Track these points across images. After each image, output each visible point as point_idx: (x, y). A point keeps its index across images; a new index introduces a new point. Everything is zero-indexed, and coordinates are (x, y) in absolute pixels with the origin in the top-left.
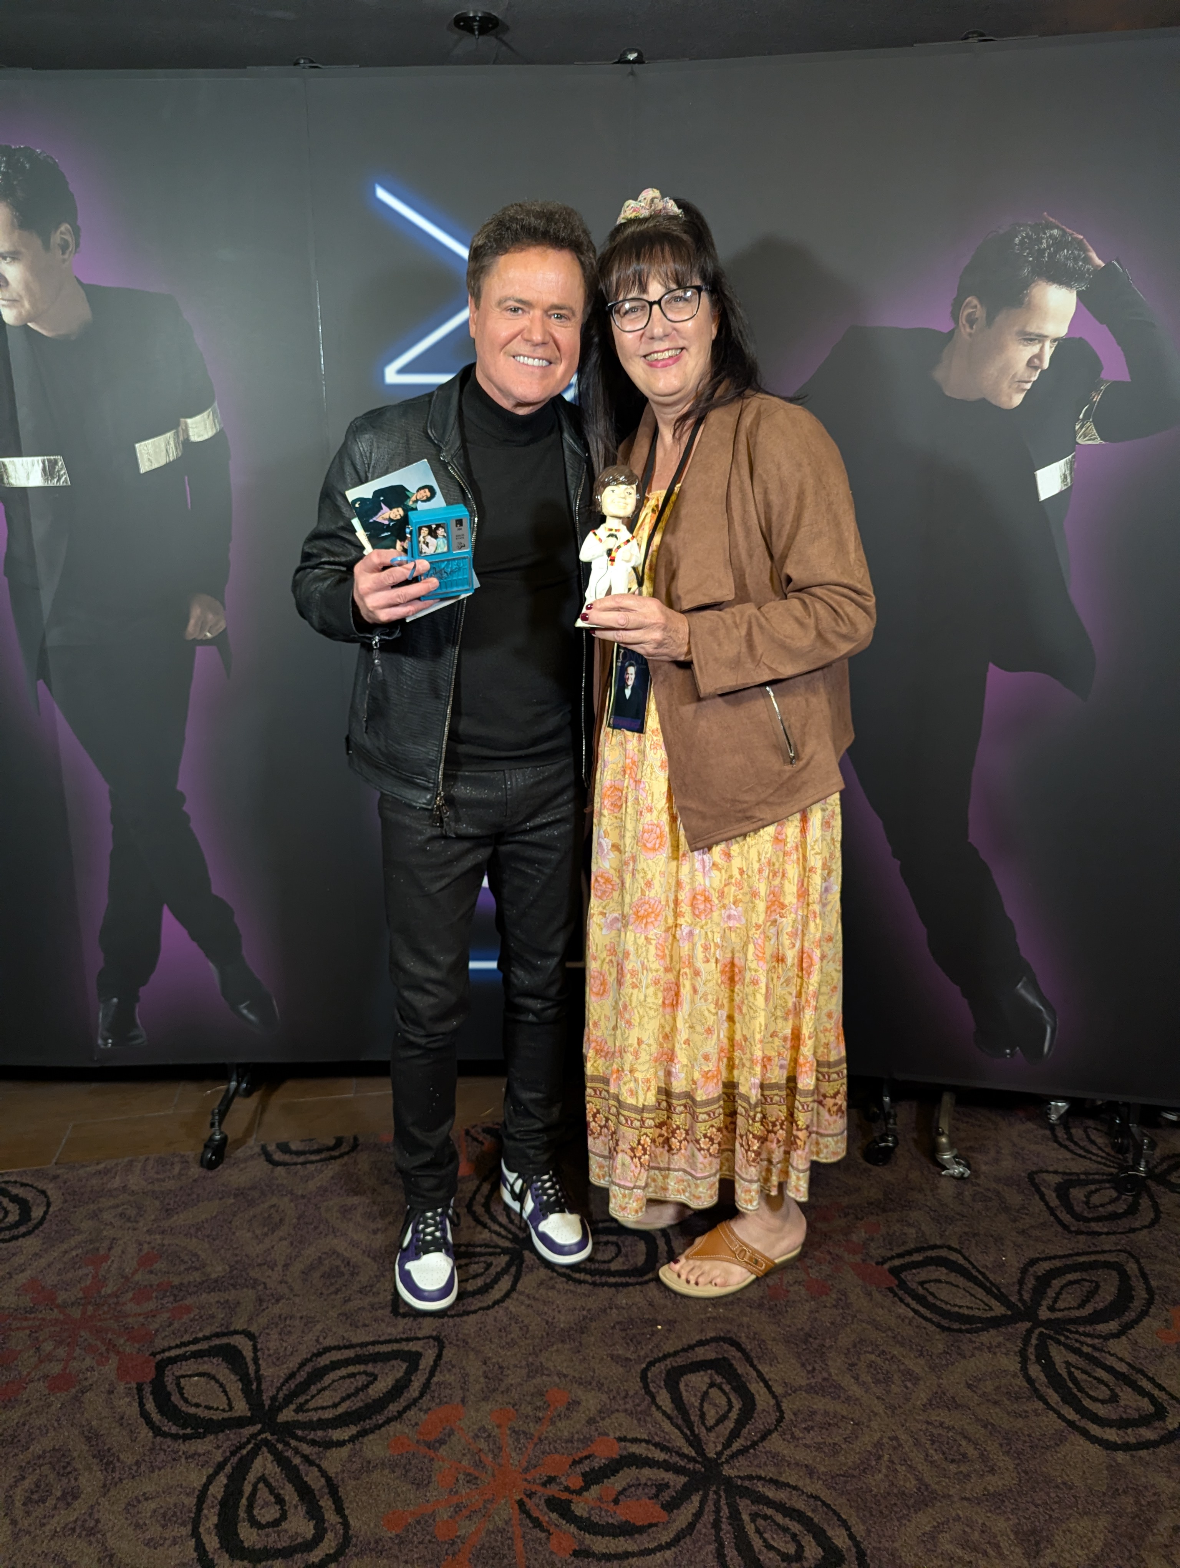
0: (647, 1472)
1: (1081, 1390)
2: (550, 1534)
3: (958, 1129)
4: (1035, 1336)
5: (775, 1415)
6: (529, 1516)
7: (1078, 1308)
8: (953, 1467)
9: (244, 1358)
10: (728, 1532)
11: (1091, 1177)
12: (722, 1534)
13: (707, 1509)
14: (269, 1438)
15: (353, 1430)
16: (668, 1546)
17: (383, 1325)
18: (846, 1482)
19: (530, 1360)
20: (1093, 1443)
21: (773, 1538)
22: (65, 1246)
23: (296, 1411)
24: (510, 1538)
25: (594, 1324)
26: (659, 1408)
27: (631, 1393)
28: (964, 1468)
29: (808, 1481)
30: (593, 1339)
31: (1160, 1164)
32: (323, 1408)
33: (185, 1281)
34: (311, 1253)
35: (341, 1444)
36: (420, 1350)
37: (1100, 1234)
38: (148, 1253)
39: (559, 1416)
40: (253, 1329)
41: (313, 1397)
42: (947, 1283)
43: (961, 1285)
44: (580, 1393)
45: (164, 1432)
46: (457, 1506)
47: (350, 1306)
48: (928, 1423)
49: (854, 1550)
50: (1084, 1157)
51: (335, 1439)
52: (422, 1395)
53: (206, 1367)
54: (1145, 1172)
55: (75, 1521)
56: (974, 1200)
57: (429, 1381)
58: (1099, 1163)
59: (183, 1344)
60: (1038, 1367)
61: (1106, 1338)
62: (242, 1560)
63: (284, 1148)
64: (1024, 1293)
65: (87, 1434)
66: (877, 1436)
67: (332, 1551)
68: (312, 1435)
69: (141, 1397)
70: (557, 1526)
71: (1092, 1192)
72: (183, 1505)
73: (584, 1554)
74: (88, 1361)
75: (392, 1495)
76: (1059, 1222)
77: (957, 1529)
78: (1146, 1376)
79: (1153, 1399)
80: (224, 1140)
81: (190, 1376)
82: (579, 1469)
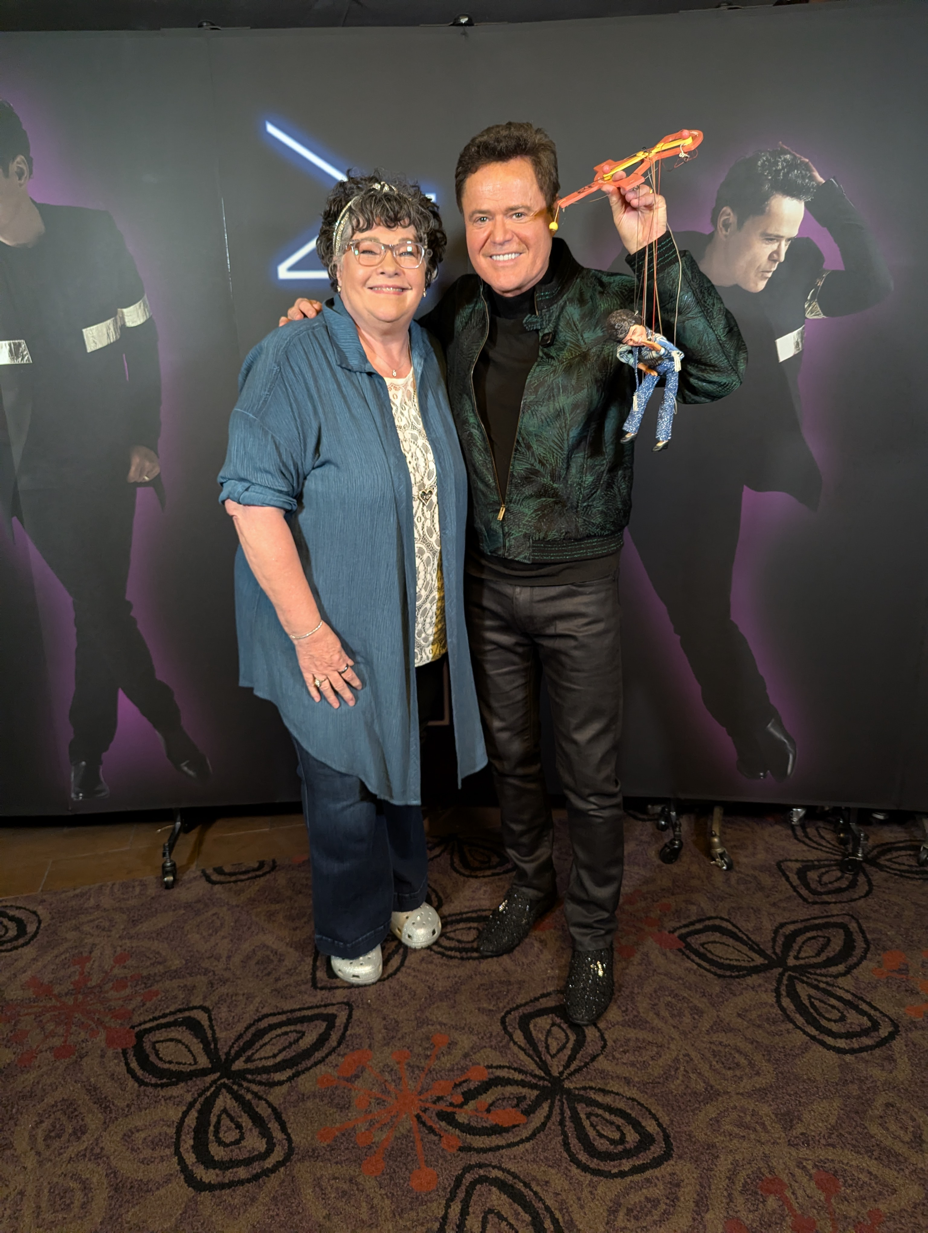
0: (509, 1090)
2: (441, 1137)
4: (785, 978)
5: (600, 1044)
6: (424, 1124)
7: (815, 957)
8: (730, 1073)
9: (202, 1026)
10: (571, 1127)
11: (822, 863)
12: (566, 1129)
13: (554, 1113)
14: (227, 1082)
15: (289, 1073)
16: (528, 1139)
17: (306, 996)
18: (654, 1087)
19: (418, 1014)
20: (829, 1050)
21: (603, 1129)
22: (56, 952)
23: (246, 1061)
24: (412, 1142)
25: (463, 987)
26: (515, 1043)
27: (494, 1034)
29: (626, 1088)
30: (464, 997)
32: (265, 1058)
33: (152, 973)
34: (246, 947)
35: (281, 1083)
36: (335, 1012)
37: (829, 903)
38: (121, 954)
39: (442, 1053)
40: (207, 1004)
41: (257, 1051)
42: (721, 943)
43: (731, 944)
44: (457, 1036)
45: (147, 1083)
46: (371, 1121)
47: (280, 984)
48: (711, 1043)
49: (661, 1134)
50: (817, 849)
51: (276, 1080)
52: (339, 1043)
53: (173, 1034)
54: (861, 857)
55: (86, 1149)
56: (738, 883)
57: (344, 1034)
58: (827, 852)
59: (155, 1019)
60: (788, 1000)
61: (836, 977)
62: (214, 1169)
63: (219, 871)
64: (776, 948)
65: (88, 1087)
66: (675, 1054)
67: (281, 1159)
68: (259, 1078)
69: (126, 1059)
70: (446, 1131)
71: (823, 874)
72: (166, 1133)
73: (466, 1149)
74: (83, 1035)
75: (323, 1116)
76: (801, 896)
77: (734, 1115)
78: (865, 1001)
79: (870, 1017)
80: (174, 865)
81: (162, 1041)
82: (459, 1090)
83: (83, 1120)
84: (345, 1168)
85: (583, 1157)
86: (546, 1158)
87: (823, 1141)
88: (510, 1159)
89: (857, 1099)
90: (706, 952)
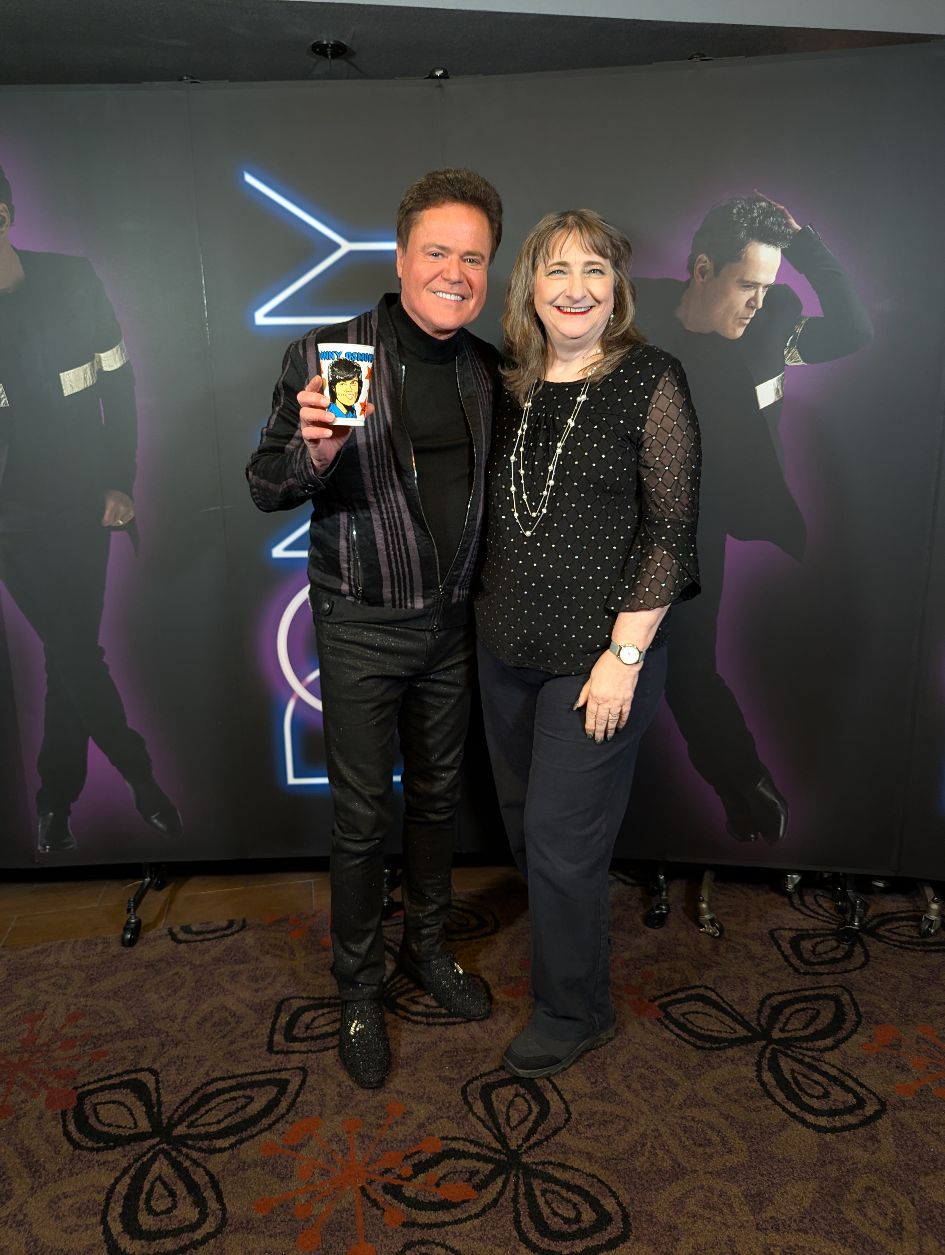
0: (462, 1162)
1: (802, 1090)
2: (384, 1211)
3: (717, 900)
4: (768, 1051)
5: (565, 1116)
6: (368, 1197)
7: (802, 1030)
8: (700, 1150)
9: (148, 1089)
10: (524, 1204)
11: (817, 932)
12: (518, 1206)
13: (508, 1188)
14: (165, 1147)
15: (232, 1140)
16: (477, 1216)
17: (260, 1060)
18: (616, 1164)
20: (808, 1128)
21: (558, 1207)
22: (8, 1009)
23: (188, 1127)
24: (353, 1215)
25: (426, 1053)
26: (474, 1114)
27: (453, 1104)
28: (708, 1150)
29: (587, 1164)
30: (425, 1065)
31: (870, 921)
32: (210, 1124)
33: (103, 1033)
34: (205, 1008)
35: (221, 1150)
36: (288, 1077)
37: (822, 974)
38: (74, 1012)
39: (396, 1123)
40: (156, 1067)
41: (202, 1116)
42: (703, 1014)
43: (713, 1015)
44: (413, 1105)
45: (82, 1146)
46: (312, 1192)
47: (234, 1047)
48: (683, 1118)
49: (620, 1213)
50: (813, 917)
51: (217, 1146)
52: (288, 1111)
53: (117, 1096)
54: (858, 926)
55: (8, 1216)
56: (727, 952)
57: (294, 1100)
58: (825, 921)
59: (100, 1080)
60: (770, 1074)
61: (823, 1051)
62: (140, 1239)
63: (186, 929)
64: (762, 1020)
65: (20, 1150)
66: (642, 1129)
67: (212, 1230)
68: (200, 1144)
69: (64, 1121)
70: (390, 1205)
71: (818, 943)
72: (95, 1201)
73: (410, 1224)
74: (23, 1095)
75: (262, 1187)
76: (791, 965)
77: (701, 1194)
78: (851, 1077)
79: (855, 1095)
80: (139, 923)
81: (104, 1103)
82: (410, 1162)
83: (10, 1184)
84: (279, 1241)
85: (534, 1236)
86: (494, 1236)
87: (794, 1226)
88: (455, 1237)
89: (835, 1181)
90: (686, 1022)
